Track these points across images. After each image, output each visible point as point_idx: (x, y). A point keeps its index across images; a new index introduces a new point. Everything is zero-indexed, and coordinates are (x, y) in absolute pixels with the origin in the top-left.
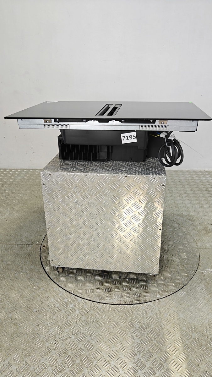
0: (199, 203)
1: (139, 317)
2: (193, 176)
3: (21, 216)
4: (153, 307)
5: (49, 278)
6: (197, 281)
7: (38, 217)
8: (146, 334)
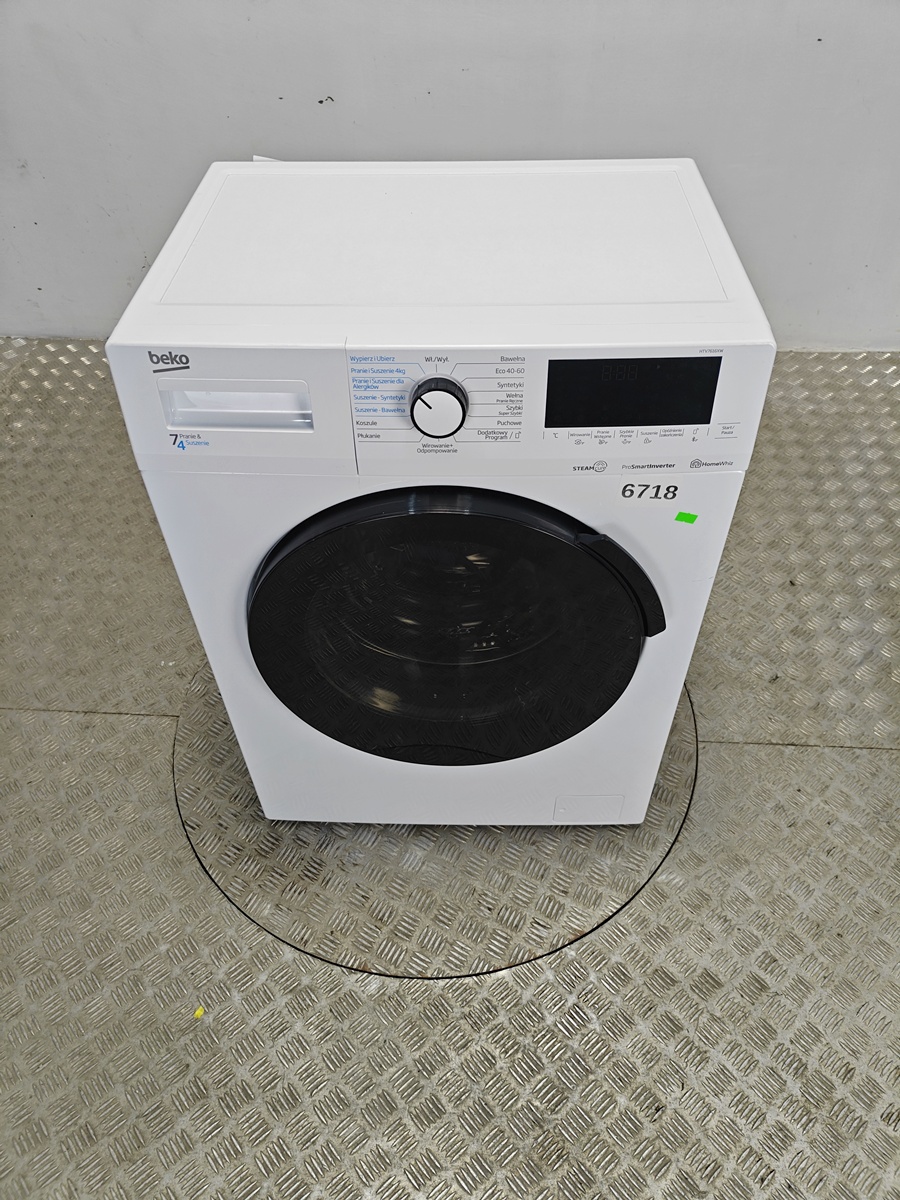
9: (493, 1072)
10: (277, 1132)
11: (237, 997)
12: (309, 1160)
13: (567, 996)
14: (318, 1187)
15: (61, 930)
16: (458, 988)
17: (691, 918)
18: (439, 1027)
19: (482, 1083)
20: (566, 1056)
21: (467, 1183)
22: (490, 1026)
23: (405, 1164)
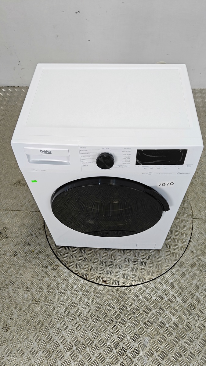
9: (139, 312)
10: (83, 327)
11: (69, 292)
12: (92, 335)
13: (158, 292)
14: (95, 341)
15: (19, 274)
16: (128, 290)
17: (191, 270)
18: (124, 300)
19: (136, 315)
20: (158, 307)
21: (134, 340)
22: (137, 300)
23: (117, 335)
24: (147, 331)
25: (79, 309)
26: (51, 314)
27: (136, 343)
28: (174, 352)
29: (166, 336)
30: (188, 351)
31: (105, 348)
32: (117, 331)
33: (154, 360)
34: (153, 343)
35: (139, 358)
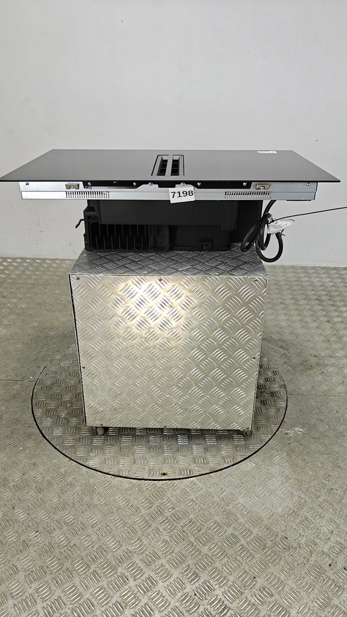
0: (301, 320)
1: (174, 500)
2: (300, 275)
3: (12, 335)
4: (198, 486)
5: (41, 435)
6: (276, 447)
7: (37, 338)
8: (180, 527)
12: (89, 554)
14: (93, 565)
19: (182, 524)
21: (173, 565)
22: (186, 500)
23: (141, 557)
24: (202, 550)
25: (71, 512)
26: (13, 520)
27: (179, 570)
28: (257, 586)
29: (241, 560)
30: (286, 586)
31: (113, 579)
32: (140, 550)
33: (215, 600)
34: (212, 570)
35: (182, 596)
